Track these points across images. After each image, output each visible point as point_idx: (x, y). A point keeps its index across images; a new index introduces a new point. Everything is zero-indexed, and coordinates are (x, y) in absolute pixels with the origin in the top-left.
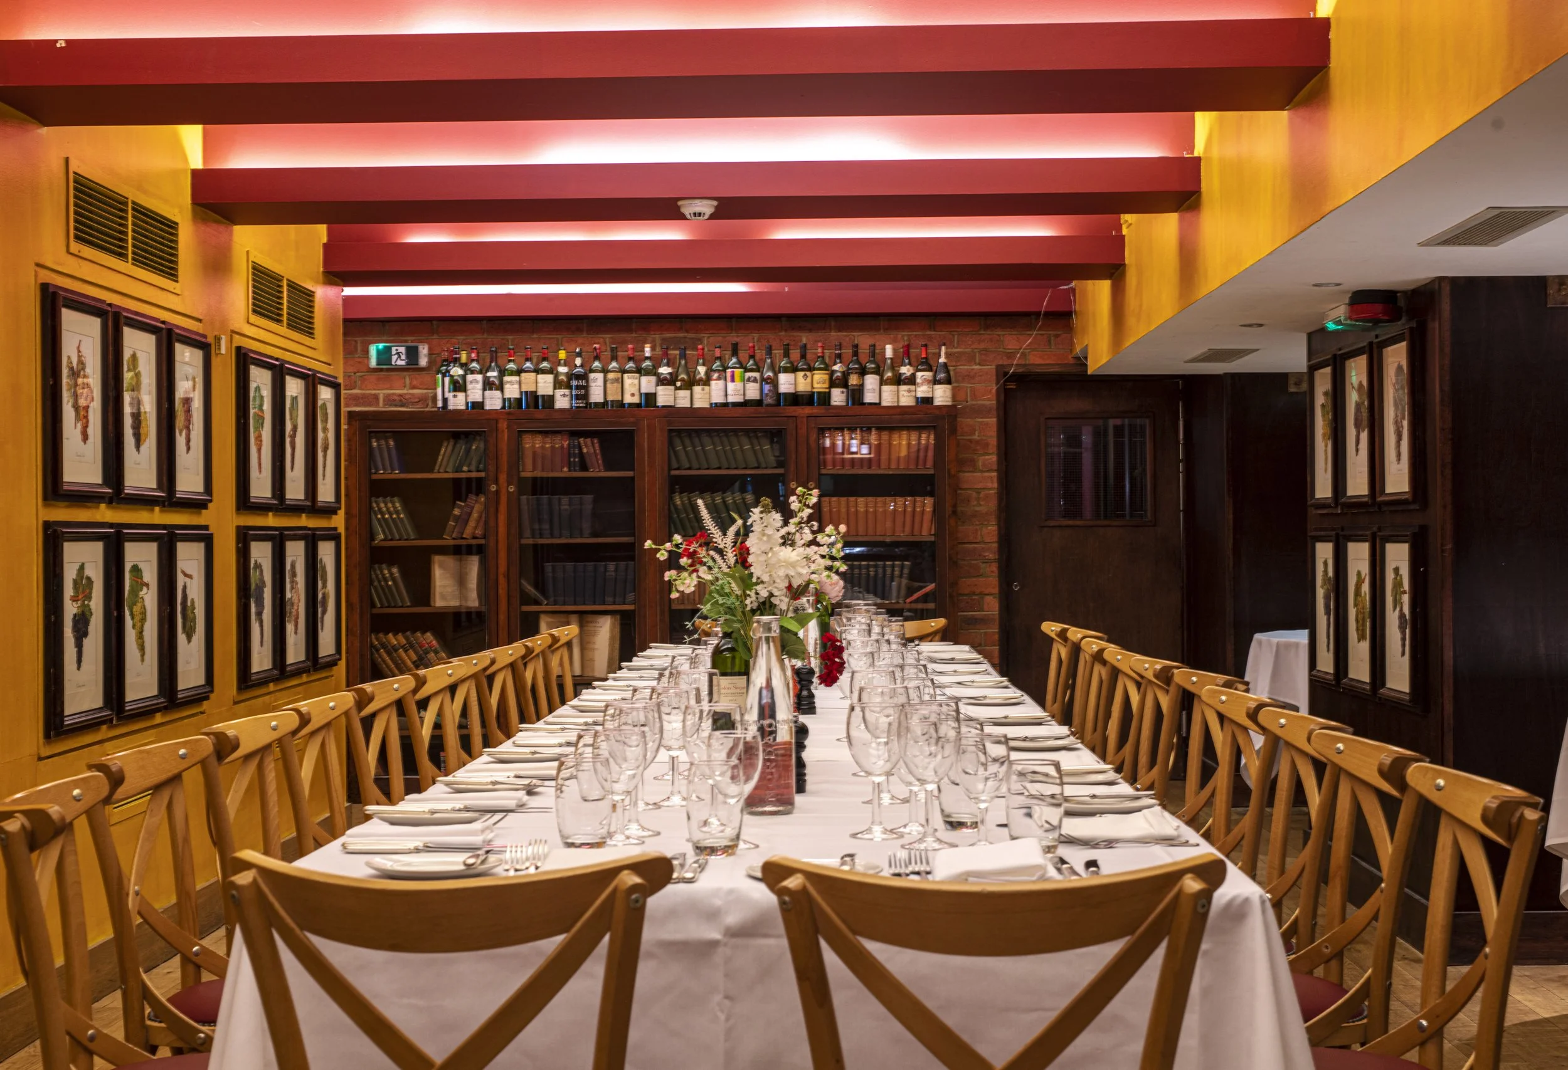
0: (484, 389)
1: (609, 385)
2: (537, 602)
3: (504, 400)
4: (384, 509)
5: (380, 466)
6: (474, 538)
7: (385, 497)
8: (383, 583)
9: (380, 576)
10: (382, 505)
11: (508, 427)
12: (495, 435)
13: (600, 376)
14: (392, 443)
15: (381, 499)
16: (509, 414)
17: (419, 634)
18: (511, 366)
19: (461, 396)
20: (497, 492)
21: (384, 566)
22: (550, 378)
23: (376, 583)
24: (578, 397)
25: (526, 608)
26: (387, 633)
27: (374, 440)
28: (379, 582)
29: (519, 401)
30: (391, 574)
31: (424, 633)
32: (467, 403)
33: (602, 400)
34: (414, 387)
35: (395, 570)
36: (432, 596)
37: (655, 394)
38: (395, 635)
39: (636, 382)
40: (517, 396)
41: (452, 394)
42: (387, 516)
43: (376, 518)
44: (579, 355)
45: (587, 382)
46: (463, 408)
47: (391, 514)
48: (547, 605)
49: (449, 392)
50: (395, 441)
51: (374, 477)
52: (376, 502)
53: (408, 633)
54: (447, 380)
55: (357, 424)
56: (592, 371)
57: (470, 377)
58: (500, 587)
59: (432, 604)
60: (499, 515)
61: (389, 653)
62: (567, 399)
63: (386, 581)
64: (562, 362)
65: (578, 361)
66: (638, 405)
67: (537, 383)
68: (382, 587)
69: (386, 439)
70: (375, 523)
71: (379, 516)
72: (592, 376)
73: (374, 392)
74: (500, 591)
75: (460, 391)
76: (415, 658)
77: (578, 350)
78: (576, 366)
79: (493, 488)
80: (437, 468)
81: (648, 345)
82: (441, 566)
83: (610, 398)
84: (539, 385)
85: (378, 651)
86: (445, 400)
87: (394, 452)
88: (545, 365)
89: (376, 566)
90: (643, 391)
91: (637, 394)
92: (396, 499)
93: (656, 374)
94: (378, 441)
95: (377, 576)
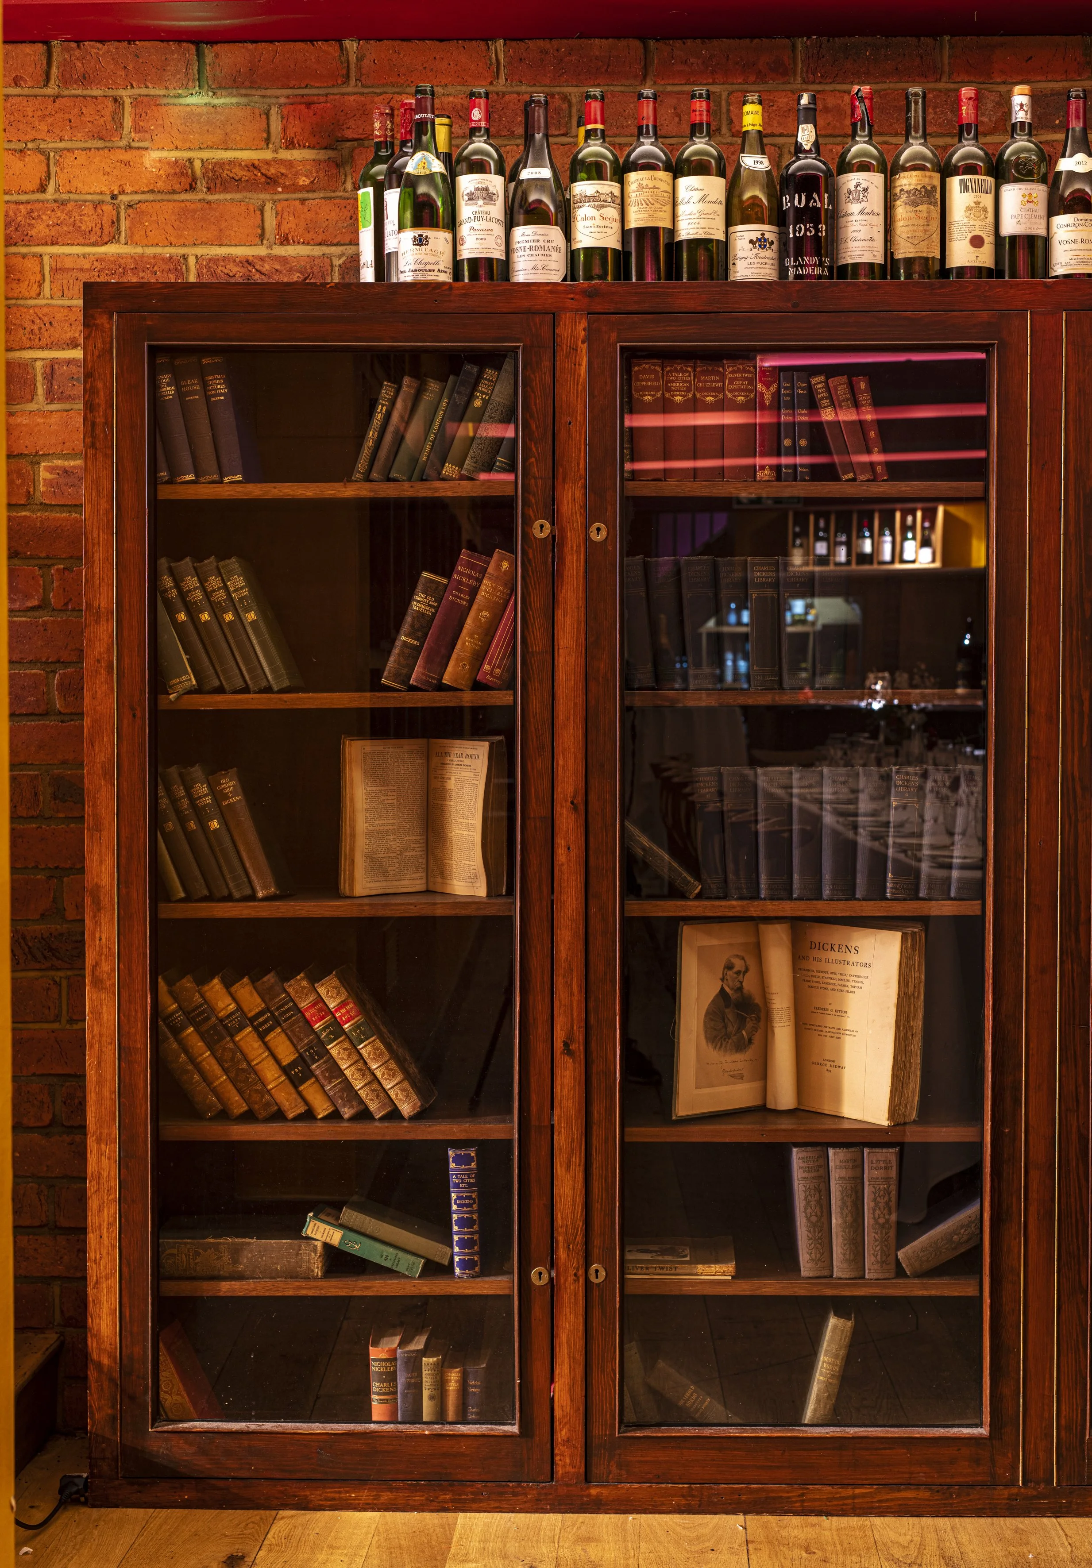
0: (510, 224)
1: (901, 211)
2: (676, 893)
3: (572, 255)
4: (199, 594)
5: (186, 459)
6: (477, 686)
7: (199, 557)
8: (192, 825)
9: (185, 802)
10: (191, 582)
11: (591, 337)
12: (547, 363)
13: (874, 181)
14: (220, 387)
15: (187, 562)
16: (591, 294)
17: (301, 981)
18: (594, 149)
19: (439, 238)
20: (555, 542)
21: (197, 771)
22: (715, 186)
23: (170, 826)
24: (799, 247)
25: (639, 908)
26: (202, 981)
27: (166, 378)
28: (182, 821)
29: (621, 257)
30: (218, 796)
31: (314, 979)
32: (457, 265)
33: (879, 259)
34: (285, 241)
35: (229, 784)
36: (344, 863)
37: (1047, 240)
38: (228, 985)
39: (988, 200)
40: (612, 241)
41: (410, 234)
42: (205, 617)
43: (174, 620)
44: (810, 114)
45: (834, 199)
46: (445, 277)
47: (216, 610)
48: (699, 897)
49: (401, 227)
50: (229, 382)
51: (166, 493)
52: (171, 573)
53: (270, 978)
54: (392, 197)
55: (112, 325)
56: (845, 167)
57: (467, 183)
58: (560, 841)
59: (344, 888)
60: (559, 614)
61: (212, 1041)
62: (770, 254)
63: (202, 819)
64: (753, 139)
65: (806, 135)
66: (995, 273)
67: (674, 204)
68: (189, 836)
69: (202, 374)
70: (169, 636)
71: (182, 617)
72: (852, 180)
73: (168, 251)
74: (561, 855)
75: (433, 224)
76: (287, 1055)
77: (805, 100)
78: (798, 149)
79: (542, 530)
80: (362, 465)
81: (1025, 88)
82: (375, 774)
83: (904, 250)
84: (681, 209)
85: (176, 1031)
86: (383, 261)
87: (227, 418)
88: (699, 145)
89: (173, 771)
90: (1009, 228)
91: (989, 240)
92: (233, 563)
93: (1052, 180)
94: (176, 381)
95: (174, 801)
